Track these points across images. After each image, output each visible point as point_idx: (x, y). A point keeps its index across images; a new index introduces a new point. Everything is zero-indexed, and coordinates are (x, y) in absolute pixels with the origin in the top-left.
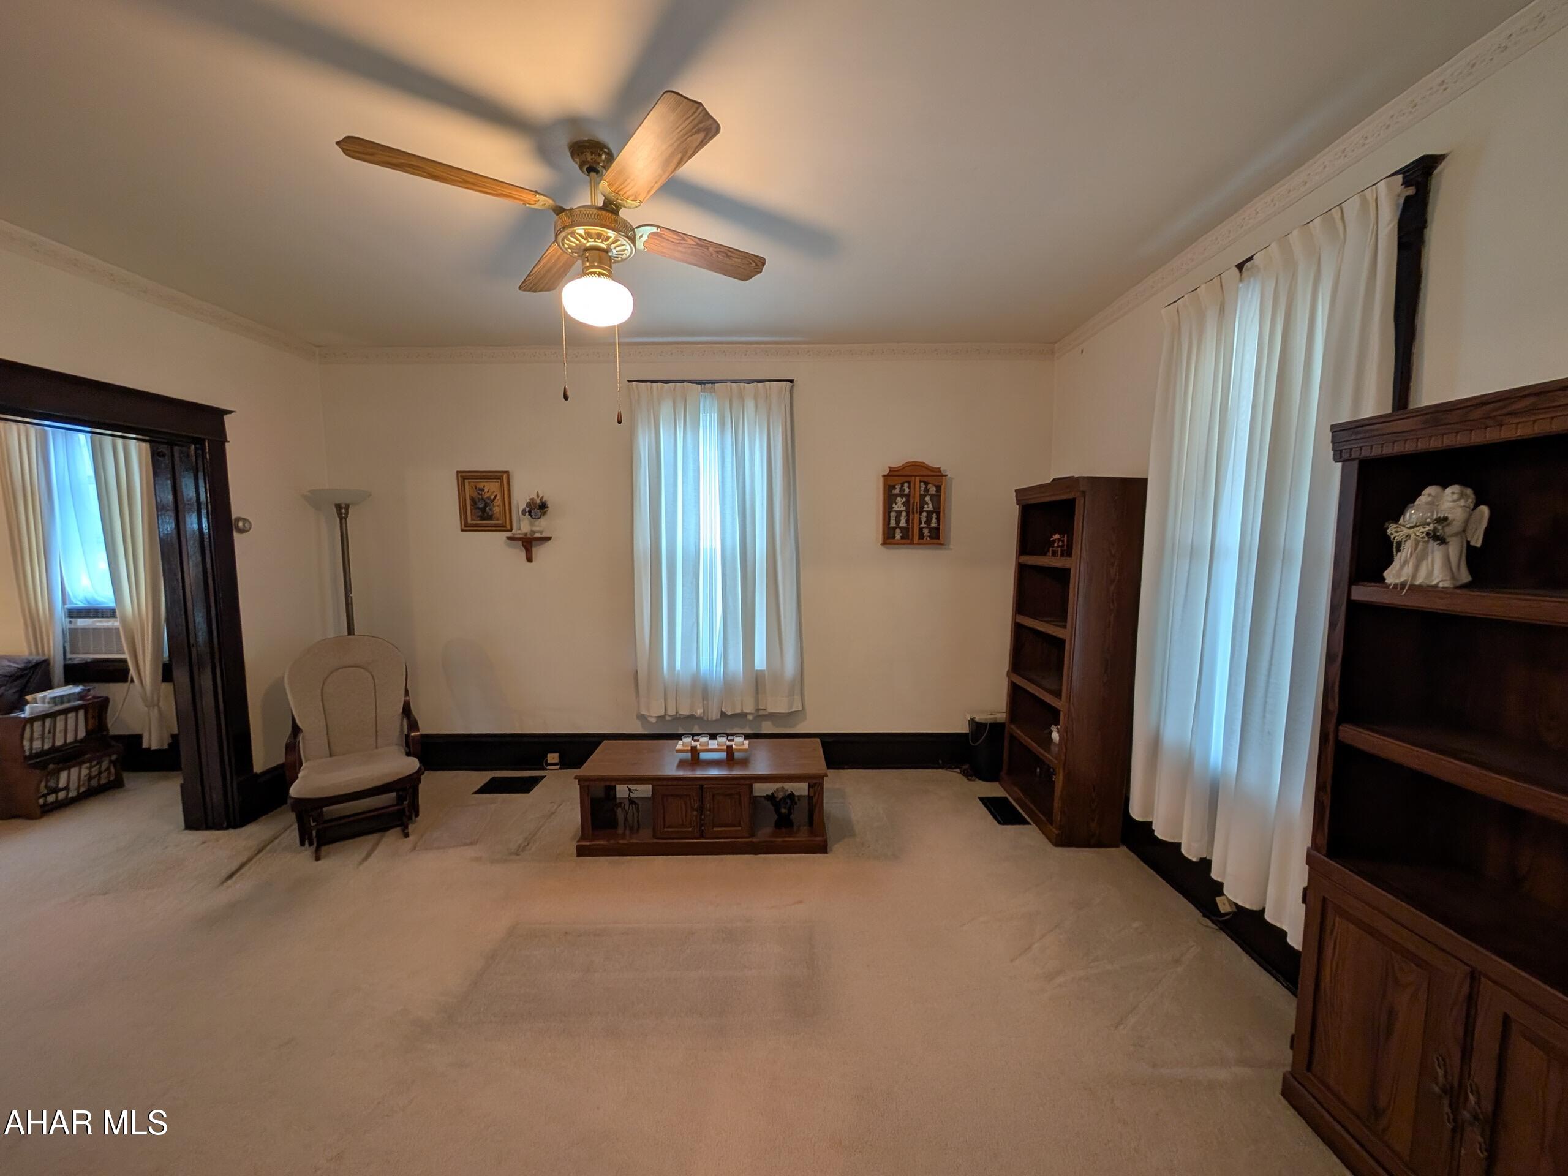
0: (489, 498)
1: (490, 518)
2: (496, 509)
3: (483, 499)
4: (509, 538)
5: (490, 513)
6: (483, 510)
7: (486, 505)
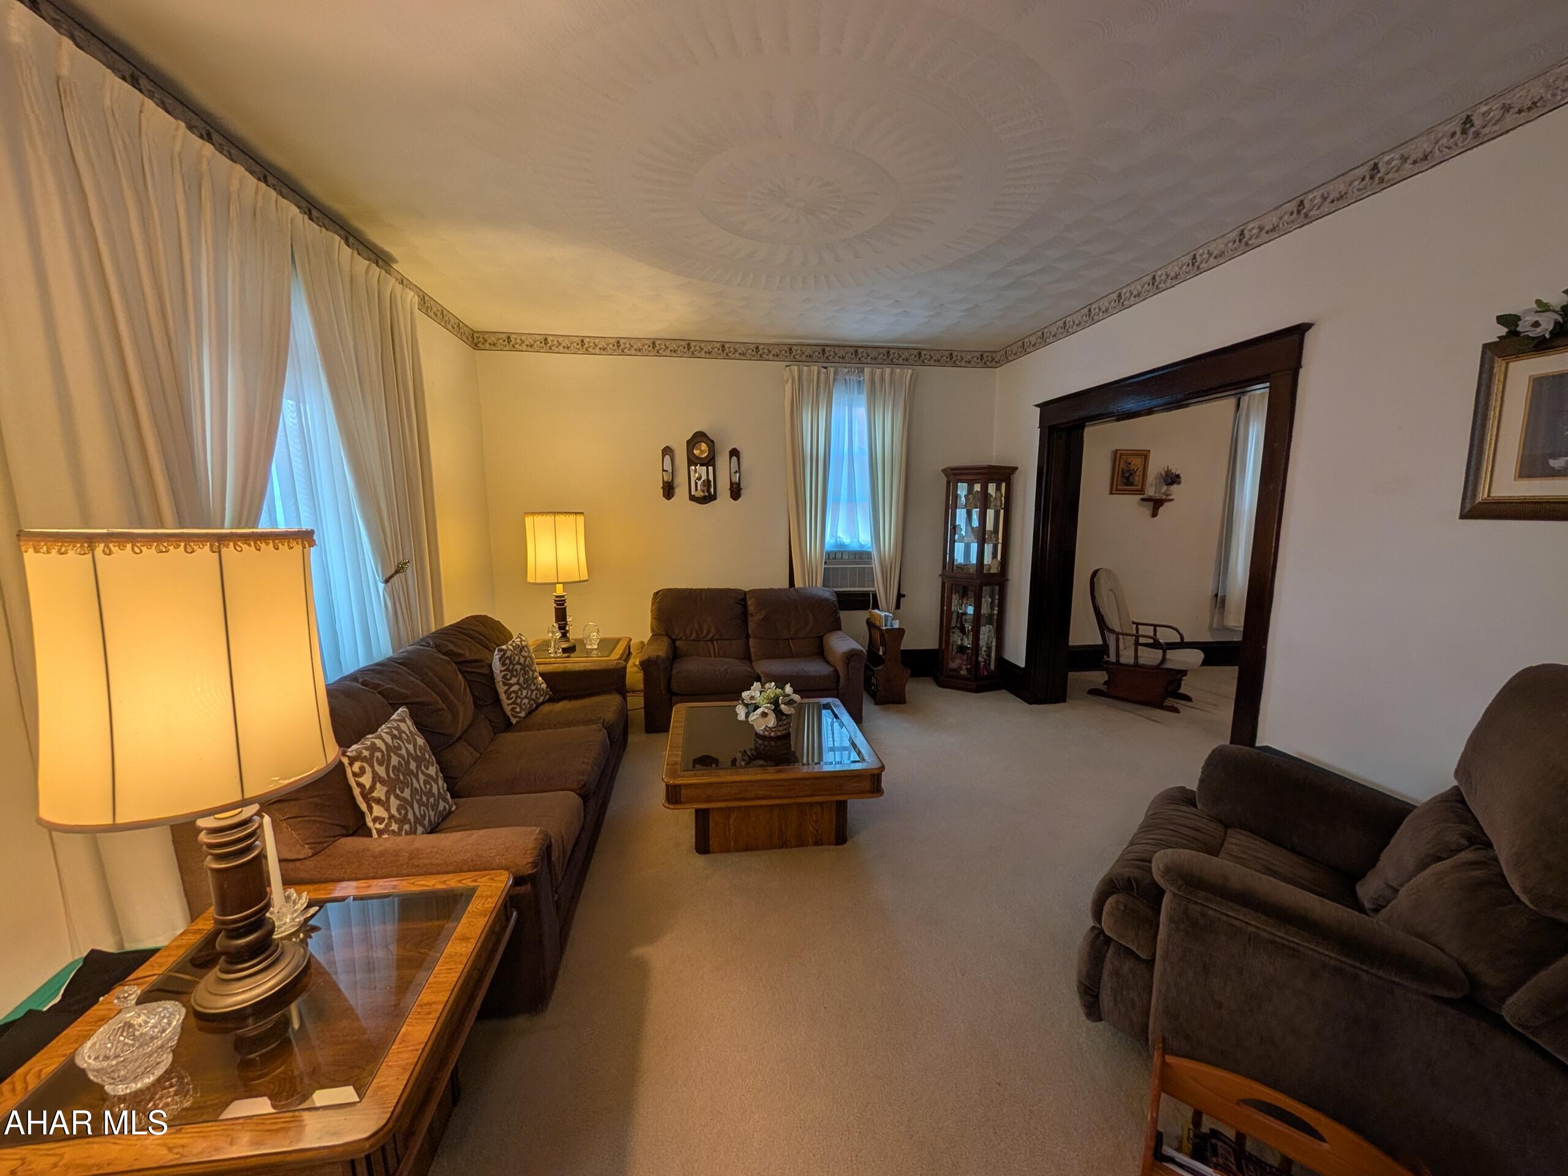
0: (1133, 470)
1: (1132, 484)
2: (1137, 478)
3: (1129, 471)
4: (1143, 500)
5: (1132, 480)
6: (1128, 478)
7: (1131, 474)
